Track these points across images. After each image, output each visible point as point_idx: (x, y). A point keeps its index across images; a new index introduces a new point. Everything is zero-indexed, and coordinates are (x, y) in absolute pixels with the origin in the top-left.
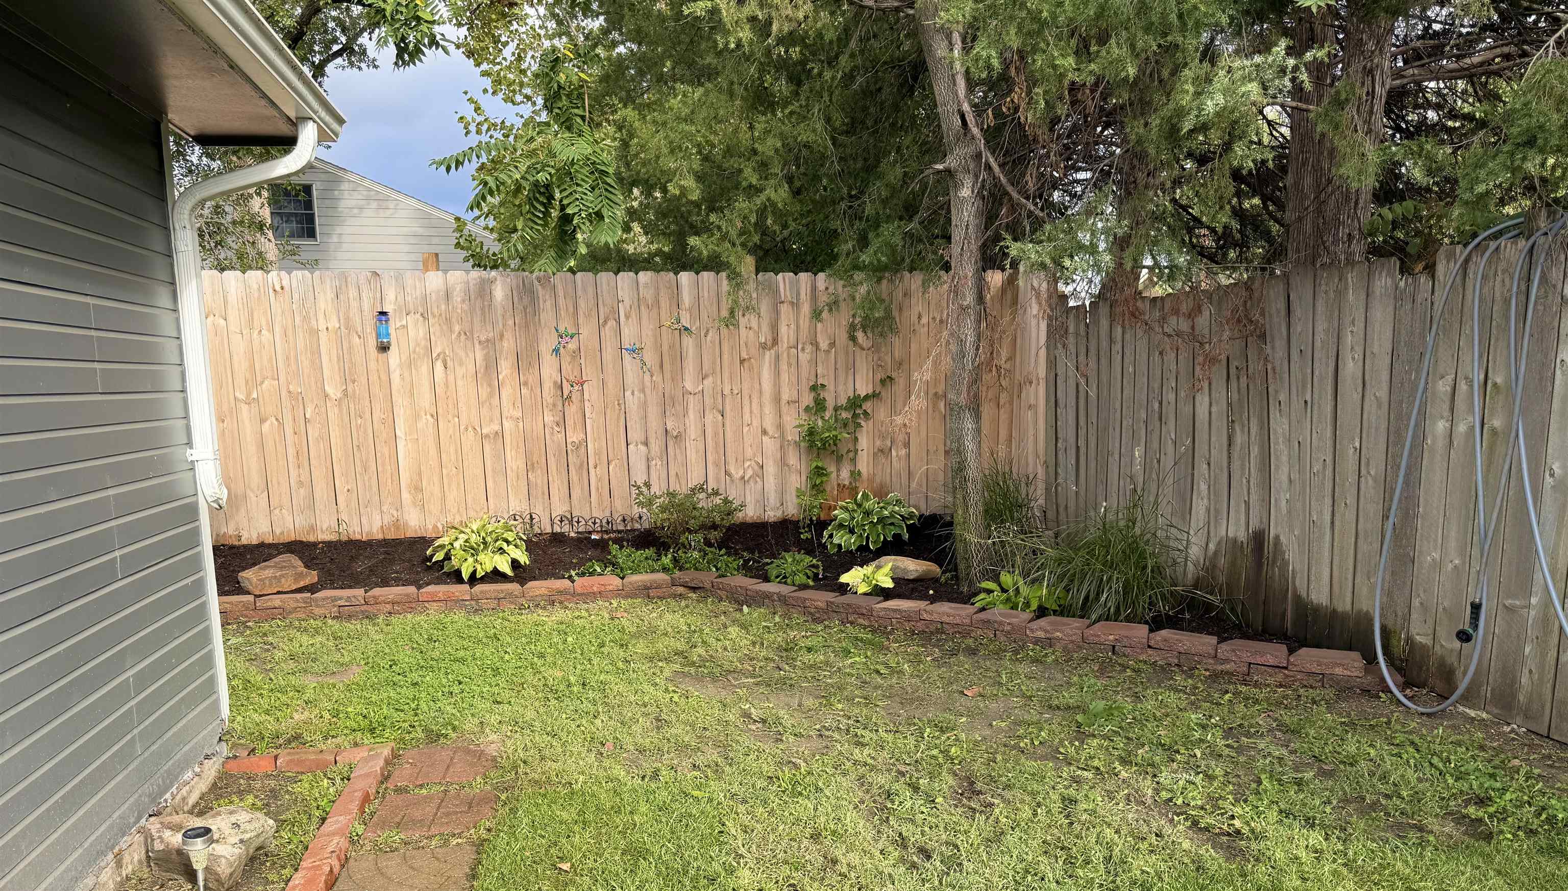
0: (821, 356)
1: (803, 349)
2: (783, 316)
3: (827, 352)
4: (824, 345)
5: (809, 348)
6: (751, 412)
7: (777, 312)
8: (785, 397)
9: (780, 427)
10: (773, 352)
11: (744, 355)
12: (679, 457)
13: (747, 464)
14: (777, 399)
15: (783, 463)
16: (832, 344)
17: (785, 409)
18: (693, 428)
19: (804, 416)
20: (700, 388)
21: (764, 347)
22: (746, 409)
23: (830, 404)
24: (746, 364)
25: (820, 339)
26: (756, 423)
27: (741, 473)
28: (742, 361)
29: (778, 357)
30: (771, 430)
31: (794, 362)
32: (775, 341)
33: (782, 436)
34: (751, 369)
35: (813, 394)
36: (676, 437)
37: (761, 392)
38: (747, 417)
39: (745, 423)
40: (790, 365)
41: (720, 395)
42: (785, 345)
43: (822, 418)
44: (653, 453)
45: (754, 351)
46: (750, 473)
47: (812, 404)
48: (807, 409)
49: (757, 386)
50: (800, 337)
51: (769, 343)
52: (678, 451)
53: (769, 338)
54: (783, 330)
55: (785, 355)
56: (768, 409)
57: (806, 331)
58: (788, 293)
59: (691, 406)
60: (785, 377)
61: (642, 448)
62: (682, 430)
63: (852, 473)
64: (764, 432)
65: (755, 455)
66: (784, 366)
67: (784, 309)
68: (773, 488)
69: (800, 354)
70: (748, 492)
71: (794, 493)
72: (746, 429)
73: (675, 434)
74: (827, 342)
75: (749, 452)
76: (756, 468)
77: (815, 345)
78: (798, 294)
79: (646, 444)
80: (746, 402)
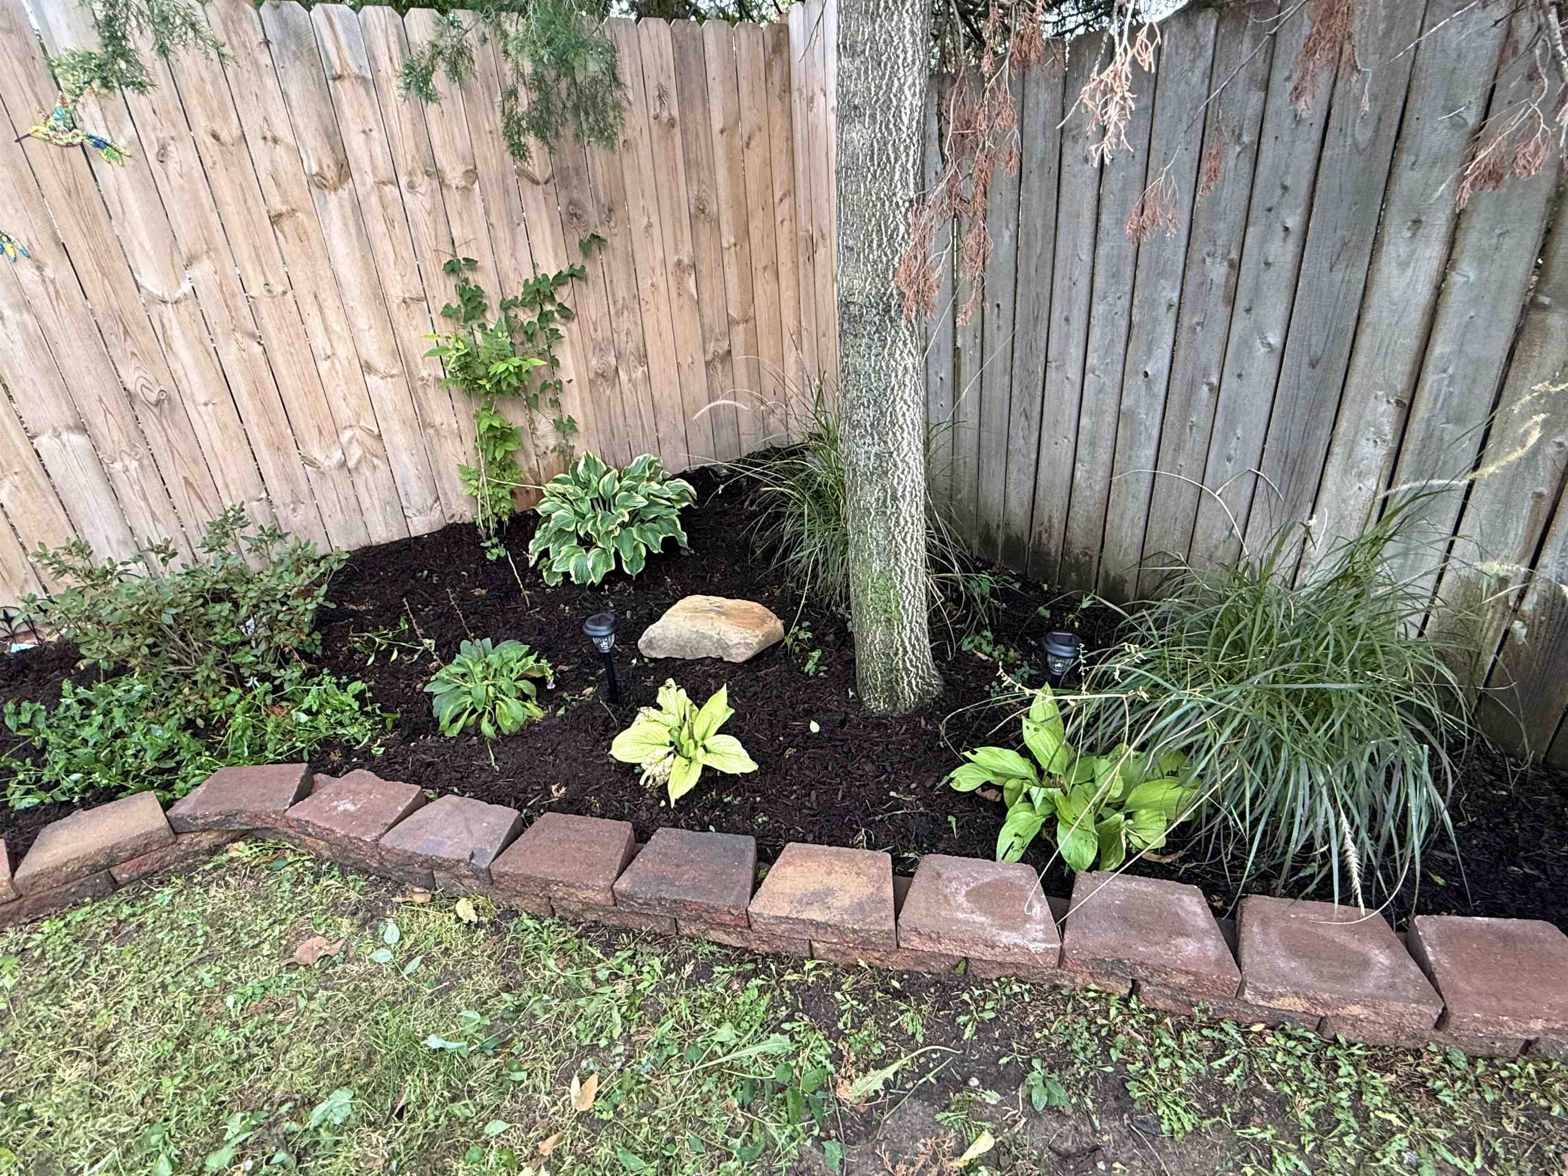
0: (454, 199)
1: (411, 186)
2: (347, 111)
3: (466, 190)
4: (454, 175)
5: (424, 184)
6: (327, 329)
7: (331, 101)
8: (395, 291)
9: (399, 354)
10: (344, 193)
11: (279, 206)
12: (181, 446)
13: (346, 436)
14: (379, 295)
15: (423, 423)
16: (472, 174)
17: (400, 316)
18: (194, 377)
19: (446, 328)
20: (186, 287)
21: (319, 182)
22: (314, 323)
23: (493, 299)
24: (287, 224)
25: (444, 160)
26: (343, 350)
27: (338, 455)
28: (276, 219)
29: (357, 207)
30: (380, 362)
31: (399, 216)
32: (344, 170)
33: (409, 373)
34: (302, 236)
35: (453, 281)
36: (158, 403)
37: (338, 284)
38: (320, 341)
39: (319, 353)
40: (390, 222)
41: (241, 301)
42: (370, 180)
43: (483, 327)
44: (107, 447)
45: (298, 194)
46: (355, 453)
47: (456, 303)
48: (448, 312)
49: (324, 270)
50: (400, 160)
51: (331, 174)
52: (173, 434)
53: (328, 161)
54: (356, 144)
55: (374, 200)
56: (363, 319)
57: (410, 145)
58: (346, 53)
59: (175, 333)
60: (384, 247)
61: (77, 439)
62: (167, 384)
63: (558, 425)
64: (367, 368)
65: (358, 417)
66: (377, 227)
67: (345, 91)
68: (412, 472)
69: (407, 197)
70: (362, 490)
71: (456, 475)
72: (324, 366)
73: (153, 397)
74: (461, 169)
75: (345, 413)
76: (369, 441)
77: (435, 173)
78: (372, 58)
79: (82, 428)
80: (309, 308)
